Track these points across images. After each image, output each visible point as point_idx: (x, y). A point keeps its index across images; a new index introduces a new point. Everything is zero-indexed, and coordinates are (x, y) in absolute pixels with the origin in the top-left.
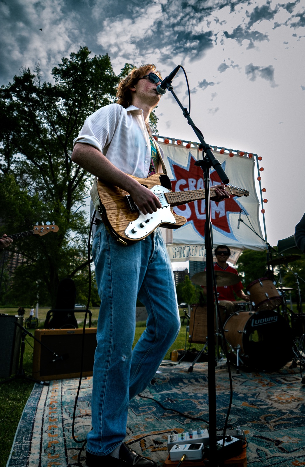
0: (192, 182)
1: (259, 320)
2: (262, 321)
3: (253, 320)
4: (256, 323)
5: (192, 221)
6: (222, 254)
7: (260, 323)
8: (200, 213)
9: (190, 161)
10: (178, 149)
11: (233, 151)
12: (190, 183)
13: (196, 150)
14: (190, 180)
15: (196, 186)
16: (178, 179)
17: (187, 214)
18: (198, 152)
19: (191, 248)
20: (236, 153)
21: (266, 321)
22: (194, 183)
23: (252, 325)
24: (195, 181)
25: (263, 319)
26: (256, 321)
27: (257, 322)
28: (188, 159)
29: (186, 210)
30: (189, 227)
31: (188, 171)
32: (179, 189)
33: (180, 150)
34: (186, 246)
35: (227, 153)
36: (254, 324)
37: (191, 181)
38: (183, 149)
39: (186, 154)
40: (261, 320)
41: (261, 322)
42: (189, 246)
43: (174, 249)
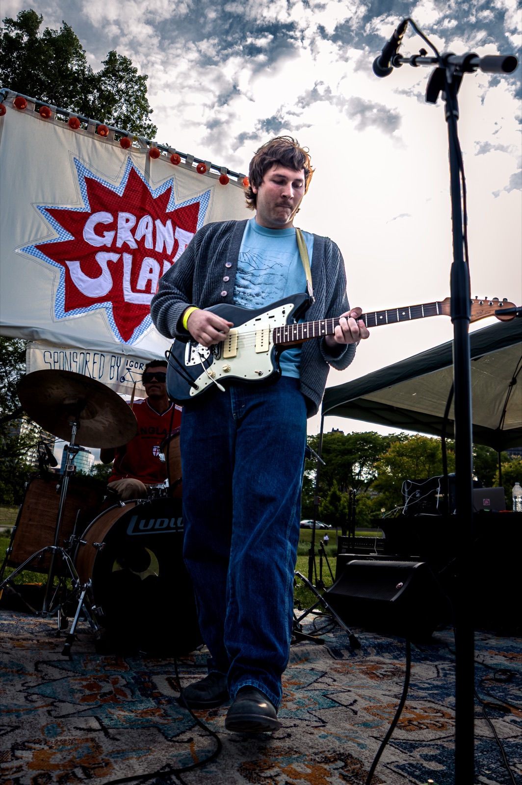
0: (127, 221)
1: (152, 521)
2: (162, 523)
3: (134, 519)
4: (141, 527)
5: (109, 304)
6: (154, 379)
7: (153, 529)
8: (134, 289)
9: (127, 175)
10: (102, 146)
11: (229, 172)
12: (121, 222)
13: (144, 156)
14: (123, 215)
15: (133, 231)
16: (94, 210)
17: (100, 285)
18: (148, 160)
19: (90, 358)
20: (235, 179)
21: (172, 525)
22: (132, 224)
23: (130, 532)
24: (133, 218)
25: (166, 521)
26: (143, 522)
27: (146, 525)
28: (123, 172)
29: (101, 278)
30: (99, 316)
31: (121, 195)
32: (93, 232)
33: (107, 149)
34: (79, 352)
35: (213, 176)
36: (136, 529)
37: (125, 219)
38: (114, 148)
39: (119, 160)
40: (159, 521)
41: (157, 526)
42: (84, 351)
43: (47, 354)
